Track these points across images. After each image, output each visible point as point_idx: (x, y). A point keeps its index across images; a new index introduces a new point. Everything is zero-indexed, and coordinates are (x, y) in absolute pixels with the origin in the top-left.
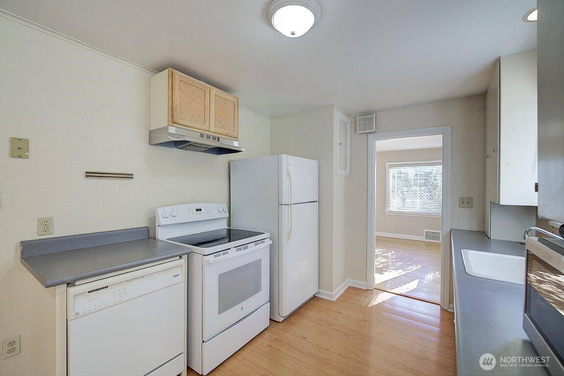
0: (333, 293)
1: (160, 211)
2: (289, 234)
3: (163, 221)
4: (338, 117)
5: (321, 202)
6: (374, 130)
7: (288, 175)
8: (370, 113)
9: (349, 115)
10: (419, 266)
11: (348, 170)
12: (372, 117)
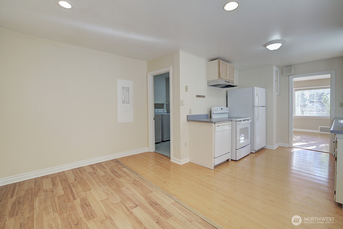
0: (274, 146)
1: (213, 108)
2: (258, 118)
3: (215, 112)
4: (275, 68)
5: (267, 106)
6: (293, 73)
7: (257, 95)
8: (291, 66)
9: (278, 67)
10: (316, 142)
11: (279, 92)
12: (292, 68)
